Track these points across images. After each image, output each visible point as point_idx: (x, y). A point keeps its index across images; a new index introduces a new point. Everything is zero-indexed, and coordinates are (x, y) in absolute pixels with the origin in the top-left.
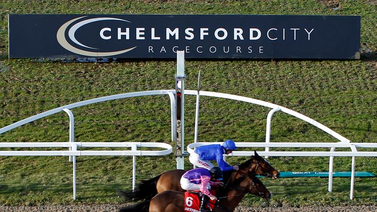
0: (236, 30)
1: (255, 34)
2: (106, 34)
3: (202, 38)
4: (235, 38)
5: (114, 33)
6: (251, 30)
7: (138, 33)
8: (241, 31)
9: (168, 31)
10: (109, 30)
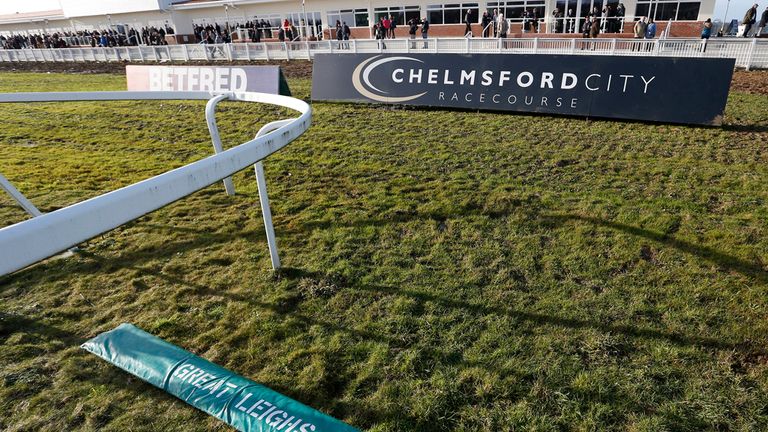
0: (544, 75)
1: (569, 82)
2: (399, 76)
3: (501, 84)
4: (543, 86)
5: (406, 76)
6: (565, 76)
7: (431, 76)
8: (551, 76)
9: (464, 73)
10: (402, 71)
